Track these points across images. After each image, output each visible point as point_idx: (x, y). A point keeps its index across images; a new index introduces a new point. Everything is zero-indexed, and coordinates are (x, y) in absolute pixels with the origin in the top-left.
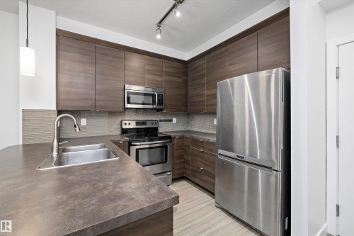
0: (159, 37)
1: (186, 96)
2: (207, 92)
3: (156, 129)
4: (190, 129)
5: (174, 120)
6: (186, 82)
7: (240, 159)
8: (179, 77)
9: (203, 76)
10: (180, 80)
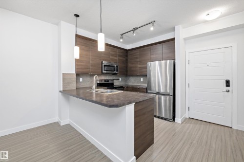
0: (121, 40)
1: (127, 67)
2: (139, 66)
3: (113, 84)
4: (127, 84)
5: (120, 79)
6: (127, 60)
7: (158, 93)
8: (124, 57)
9: (137, 58)
10: (125, 59)
